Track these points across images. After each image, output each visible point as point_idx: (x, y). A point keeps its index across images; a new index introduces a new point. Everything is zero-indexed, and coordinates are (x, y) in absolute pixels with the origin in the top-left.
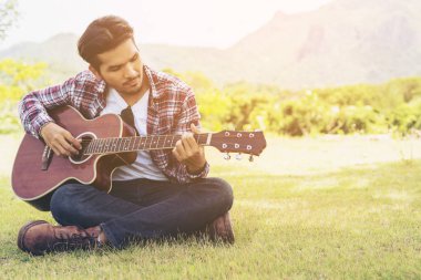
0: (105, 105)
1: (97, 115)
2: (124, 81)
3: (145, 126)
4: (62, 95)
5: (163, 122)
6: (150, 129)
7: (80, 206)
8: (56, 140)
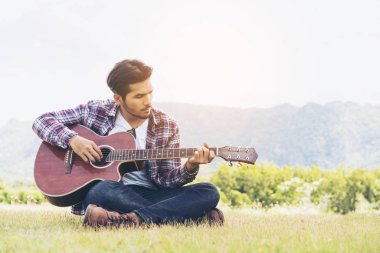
0: (113, 126)
1: (107, 134)
2: (143, 107)
3: (145, 144)
4: (77, 116)
5: (160, 143)
6: (149, 146)
7: (121, 196)
8: (88, 149)
